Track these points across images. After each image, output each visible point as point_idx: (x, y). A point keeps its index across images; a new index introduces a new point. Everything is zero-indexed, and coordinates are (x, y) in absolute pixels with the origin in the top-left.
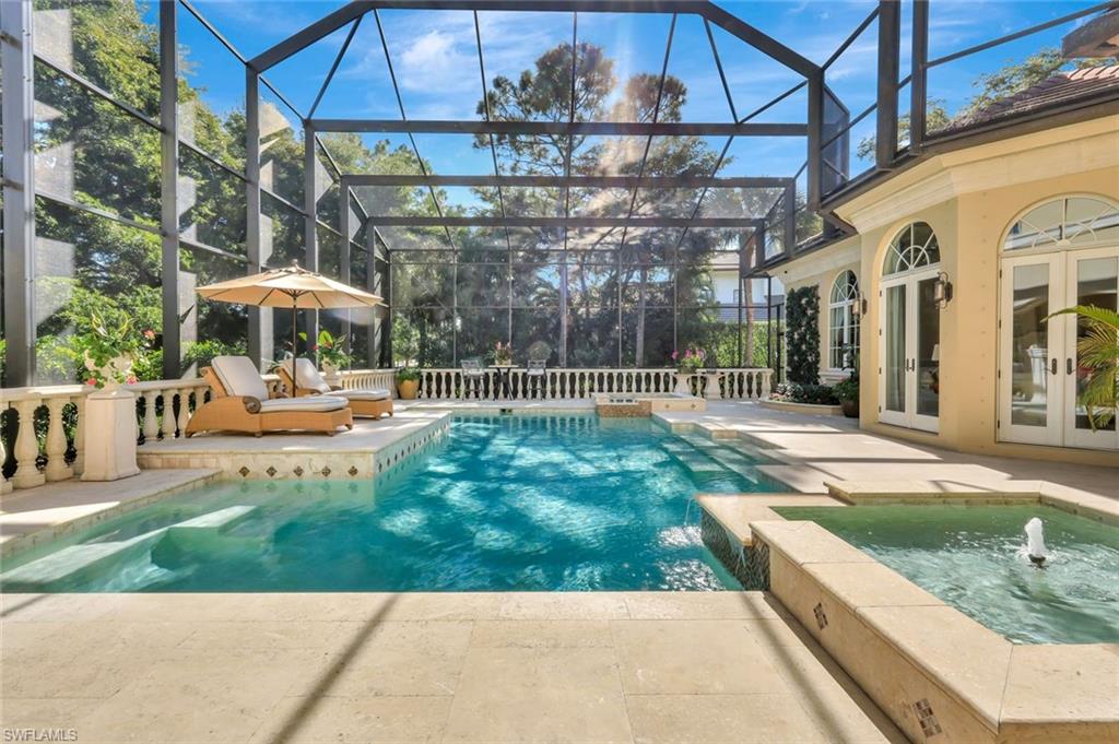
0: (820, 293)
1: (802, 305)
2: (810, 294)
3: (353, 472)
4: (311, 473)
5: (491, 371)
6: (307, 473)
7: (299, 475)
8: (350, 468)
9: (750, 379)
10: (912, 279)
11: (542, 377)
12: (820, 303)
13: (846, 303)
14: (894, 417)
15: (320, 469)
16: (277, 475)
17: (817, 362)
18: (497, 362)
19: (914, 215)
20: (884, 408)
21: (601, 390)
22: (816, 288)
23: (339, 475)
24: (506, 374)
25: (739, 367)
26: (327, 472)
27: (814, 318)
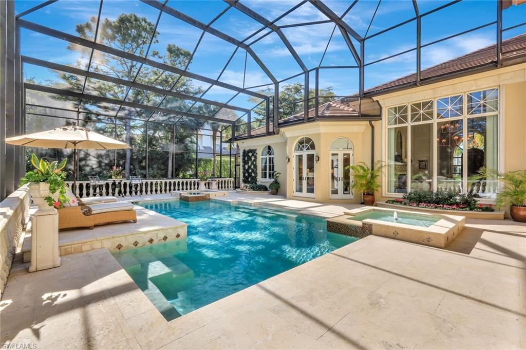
0: (257, 152)
1: (249, 155)
2: (253, 152)
3: (178, 236)
4: (157, 240)
5: (110, 182)
6: (155, 241)
7: (151, 243)
8: (176, 234)
9: (222, 182)
10: (305, 153)
11: (140, 184)
12: (257, 155)
13: (268, 157)
14: (299, 194)
15: (162, 238)
16: (139, 245)
17: (256, 176)
18: (113, 177)
19: (306, 135)
20: (295, 191)
21: (175, 190)
22: (256, 150)
23: (172, 238)
24: (120, 183)
25: (221, 178)
26: (165, 238)
27: (255, 160)
